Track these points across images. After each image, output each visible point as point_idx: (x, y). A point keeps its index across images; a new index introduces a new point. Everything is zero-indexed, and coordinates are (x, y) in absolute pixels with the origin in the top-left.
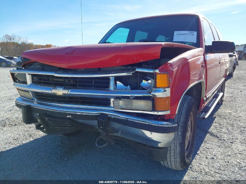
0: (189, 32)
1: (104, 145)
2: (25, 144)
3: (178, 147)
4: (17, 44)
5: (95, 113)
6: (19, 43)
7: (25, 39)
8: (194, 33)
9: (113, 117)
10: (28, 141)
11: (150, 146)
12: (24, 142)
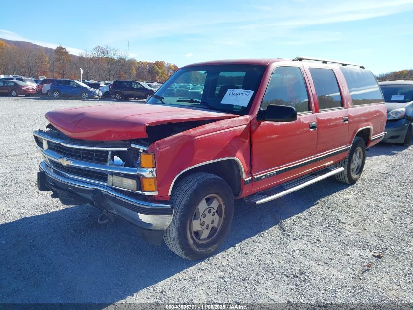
0: (245, 91)
1: (105, 222)
2: (53, 212)
3: (176, 231)
4: (112, 59)
5: (90, 187)
6: (116, 58)
7: (123, 53)
8: (250, 92)
9: (105, 193)
10: (57, 209)
11: (141, 227)
12: (53, 210)
